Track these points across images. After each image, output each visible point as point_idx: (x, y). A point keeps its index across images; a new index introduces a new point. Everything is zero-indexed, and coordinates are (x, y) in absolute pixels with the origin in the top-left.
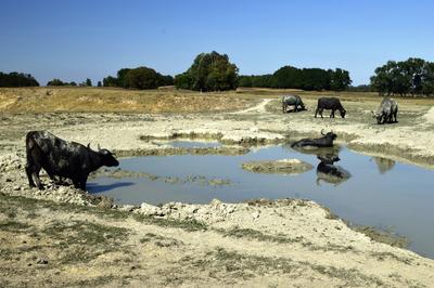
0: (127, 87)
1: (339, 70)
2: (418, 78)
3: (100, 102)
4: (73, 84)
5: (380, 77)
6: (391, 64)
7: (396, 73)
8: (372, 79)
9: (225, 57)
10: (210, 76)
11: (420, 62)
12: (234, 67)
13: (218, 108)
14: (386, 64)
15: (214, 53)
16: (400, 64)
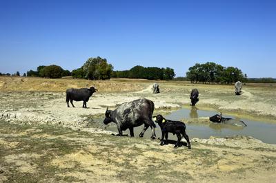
0: (44, 76)
1: (168, 68)
2: (212, 73)
3: (55, 86)
4: (8, 75)
5: (191, 72)
6: (198, 65)
7: (200, 70)
8: (187, 73)
9: (105, 60)
10: (96, 71)
11: (213, 65)
12: (110, 65)
13: (125, 90)
14: (194, 65)
15: (99, 57)
16: (202, 65)
